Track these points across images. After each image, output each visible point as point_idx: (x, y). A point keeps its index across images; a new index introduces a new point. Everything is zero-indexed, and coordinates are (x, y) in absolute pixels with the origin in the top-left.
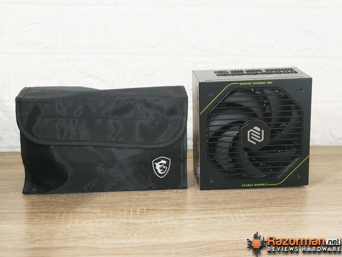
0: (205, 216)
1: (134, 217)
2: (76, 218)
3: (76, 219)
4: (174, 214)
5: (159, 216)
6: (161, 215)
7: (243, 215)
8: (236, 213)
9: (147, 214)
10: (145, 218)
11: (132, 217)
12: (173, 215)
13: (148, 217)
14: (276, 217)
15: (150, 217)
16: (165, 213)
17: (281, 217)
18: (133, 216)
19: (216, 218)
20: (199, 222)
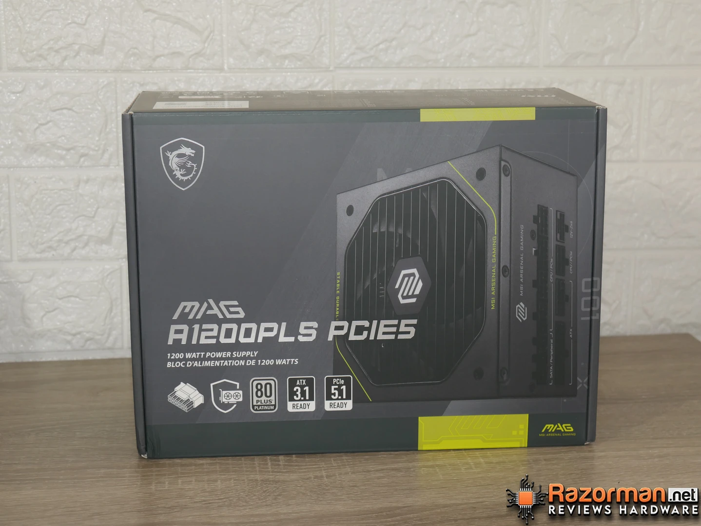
0: (410, 465)
1: (276, 470)
2: (165, 475)
3: (164, 477)
4: (351, 463)
5: (323, 467)
6: (327, 466)
7: (483, 461)
8: (469, 457)
9: (299, 464)
10: (297, 470)
11: (270, 469)
12: (348, 465)
13: (302, 469)
14: (544, 462)
15: (305, 469)
16: (333, 462)
17: (554, 462)
18: (272, 468)
19: (432, 466)
20: (398, 475)
